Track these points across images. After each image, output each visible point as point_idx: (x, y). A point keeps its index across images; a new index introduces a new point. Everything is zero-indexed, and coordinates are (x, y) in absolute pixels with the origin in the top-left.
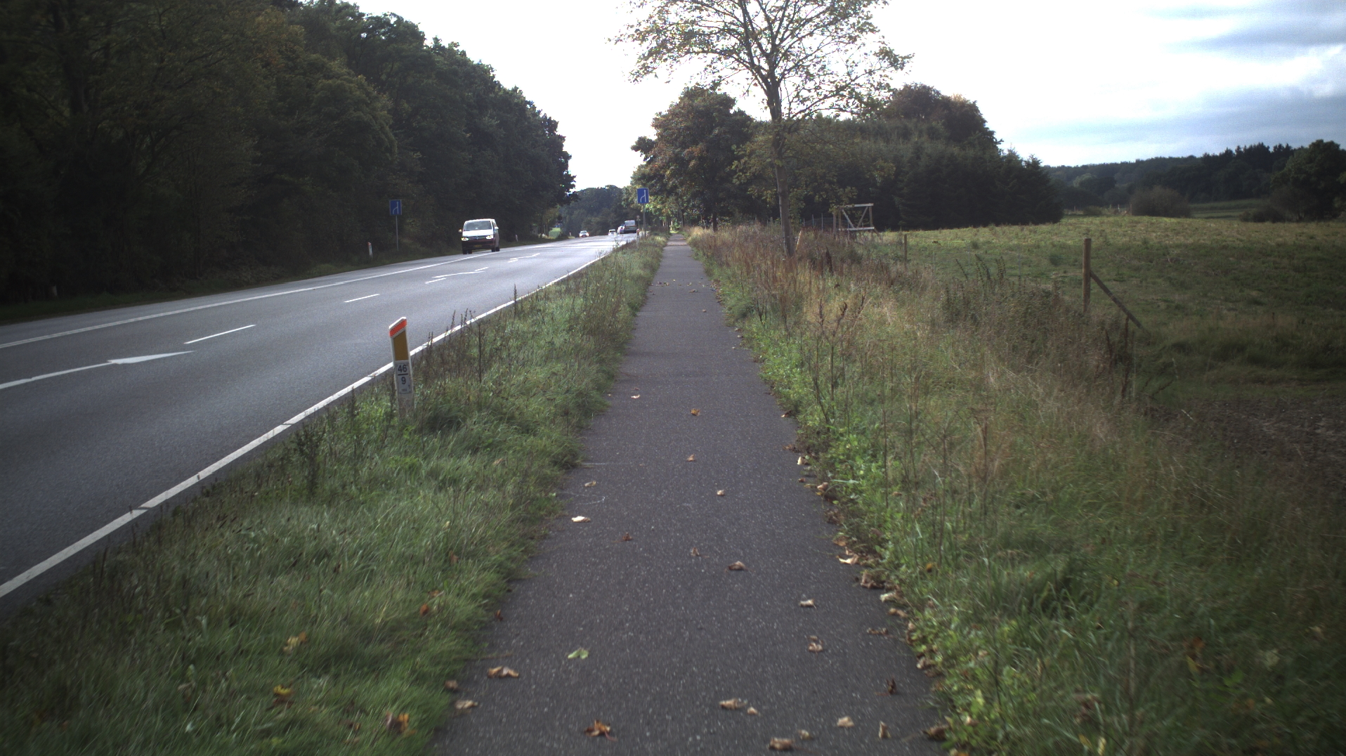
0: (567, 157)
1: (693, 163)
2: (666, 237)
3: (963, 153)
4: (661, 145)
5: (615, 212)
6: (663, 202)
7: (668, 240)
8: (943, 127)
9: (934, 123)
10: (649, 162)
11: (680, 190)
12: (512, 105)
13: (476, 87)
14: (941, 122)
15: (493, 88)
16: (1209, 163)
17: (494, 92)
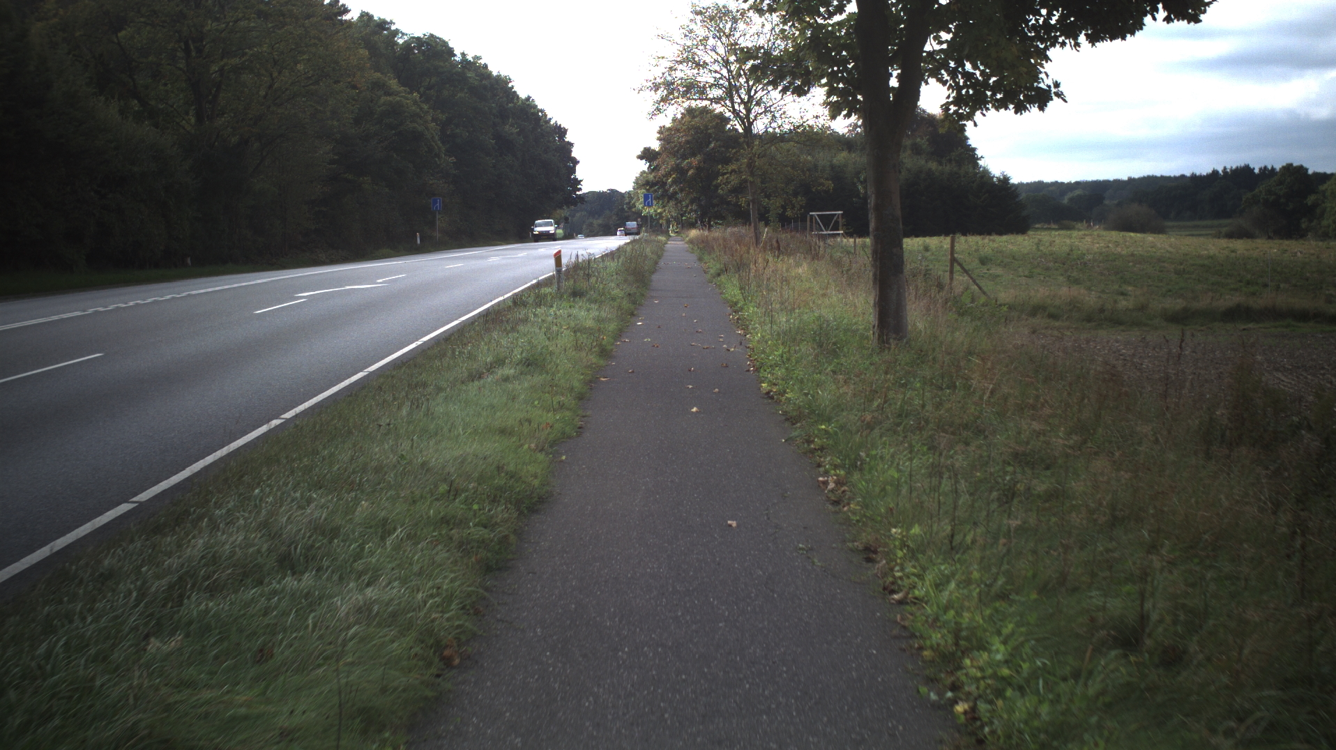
0: (575, 162)
1: (691, 172)
2: (665, 237)
3: (940, 168)
4: (664, 156)
5: (617, 215)
6: (664, 207)
7: (668, 240)
8: (927, 143)
9: (918, 140)
10: (653, 170)
11: (679, 196)
12: (528, 114)
13: (499, 99)
14: (925, 139)
15: (513, 99)
16: (1196, 182)
17: (513, 103)
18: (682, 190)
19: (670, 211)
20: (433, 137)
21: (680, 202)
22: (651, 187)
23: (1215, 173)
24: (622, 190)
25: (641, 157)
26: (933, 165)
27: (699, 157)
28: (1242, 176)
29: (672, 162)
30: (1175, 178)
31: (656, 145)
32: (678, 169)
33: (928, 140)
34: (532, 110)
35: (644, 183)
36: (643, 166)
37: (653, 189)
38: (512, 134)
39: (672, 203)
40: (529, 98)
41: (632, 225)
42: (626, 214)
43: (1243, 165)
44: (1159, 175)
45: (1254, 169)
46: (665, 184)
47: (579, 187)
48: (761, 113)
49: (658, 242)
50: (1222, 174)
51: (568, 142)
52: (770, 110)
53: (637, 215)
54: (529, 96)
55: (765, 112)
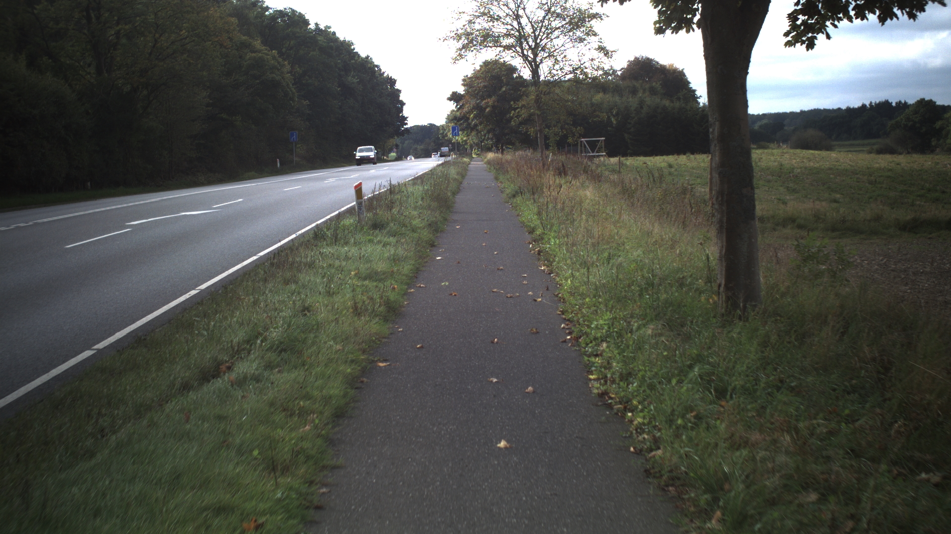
0: (403, 104)
1: (488, 110)
2: (469, 159)
3: (672, 105)
4: (467, 97)
5: (435, 142)
6: (468, 136)
7: (471, 161)
8: (660, 86)
9: (654, 84)
10: (459, 109)
11: (479, 128)
12: (367, 68)
13: (343, 57)
14: (659, 84)
15: (354, 56)
16: (850, 113)
17: (354, 60)
18: (481, 123)
19: (473, 139)
20: (288, 85)
21: (480, 132)
22: (458, 121)
23: (864, 106)
24: (438, 124)
25: (450, 99)
26: (666, 103)
27: (493, 98)
28: (883, 108)
29: (473, 102)
30: (833, 111)
31: (461, 90)
32: (477, 107)
33: (661, 84)
34: (369, 65)
35: (453, 118)
36: (452, 106)
37: (459, 123)
38: (353, 83)
39: (474, 133)
40: (368, 56)
41: (445, 149)
42: (441, 141)
43: (884, 100)
44: (822, 108)
45: (892, 103)
46: (468, 118)
47: (406, 122)
48: (546, 58)
49: (463, 163)
50: (869, 107)
51: (397, 89)
52: (552, 55)
53: (449, 143)
54: (368, 55)
55: (549, 56)
